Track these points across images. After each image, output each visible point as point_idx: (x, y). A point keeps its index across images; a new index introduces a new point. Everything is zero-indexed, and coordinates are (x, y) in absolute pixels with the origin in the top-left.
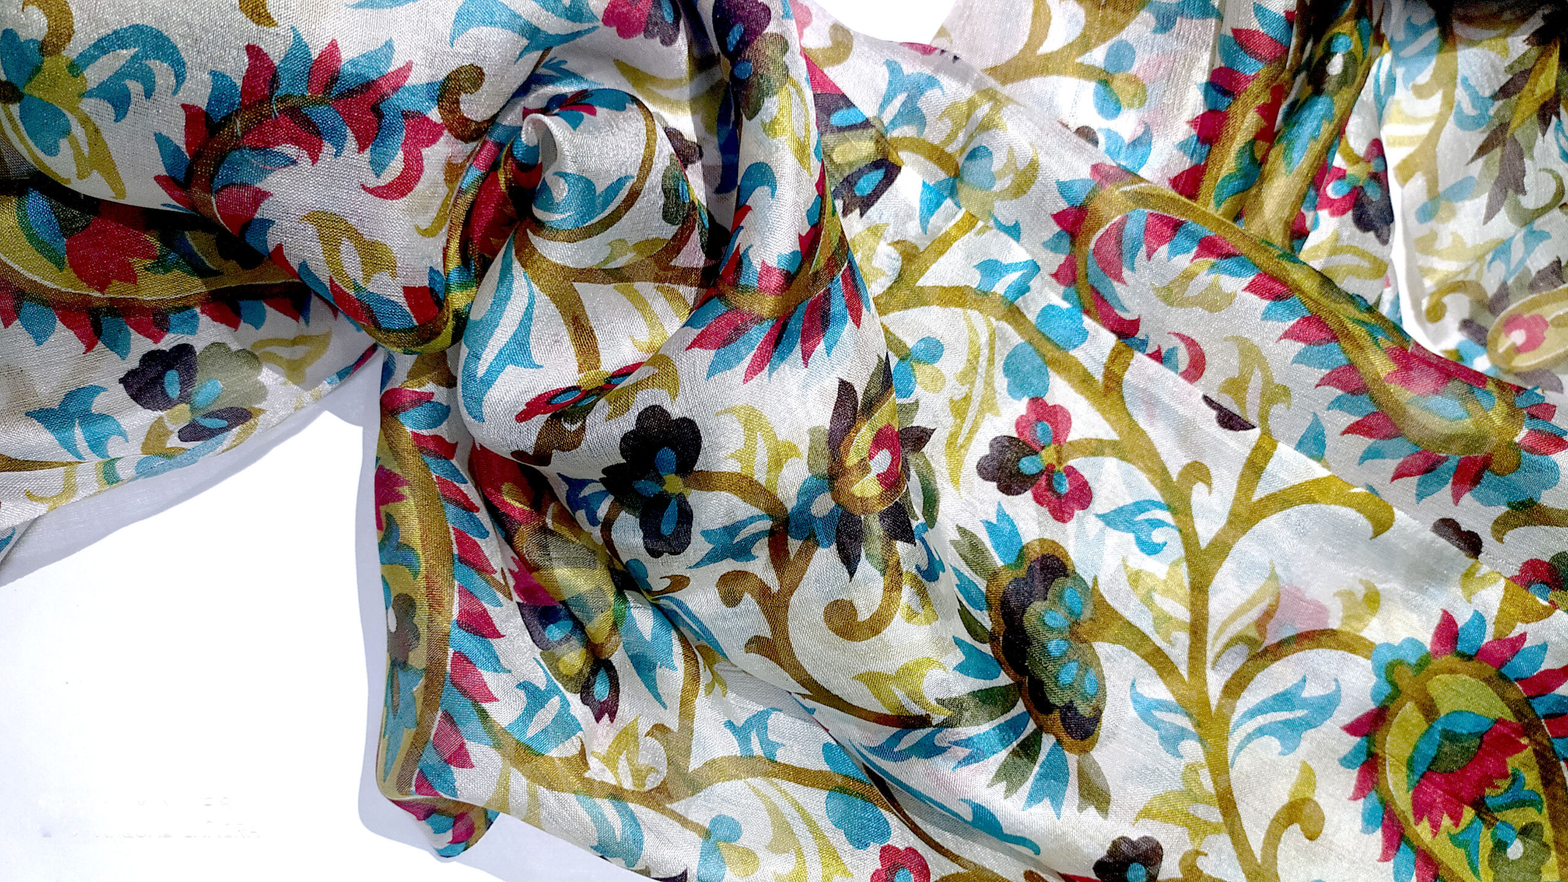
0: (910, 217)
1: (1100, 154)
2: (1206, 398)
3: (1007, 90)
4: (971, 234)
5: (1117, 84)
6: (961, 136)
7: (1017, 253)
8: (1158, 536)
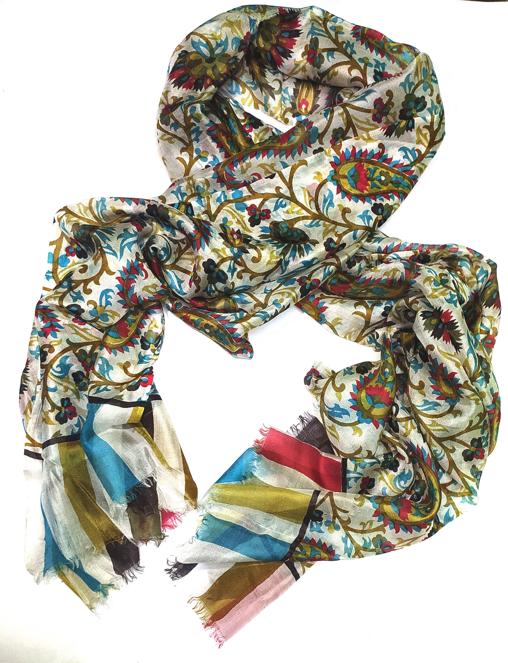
0: (200, 208)
1: (212, 167)
2: (266, 178)
3: (190, 175)
4: (210, 199)
5: (202, 155)
6: (193, 189)
7: (219, 193)
8: (284, 203)
